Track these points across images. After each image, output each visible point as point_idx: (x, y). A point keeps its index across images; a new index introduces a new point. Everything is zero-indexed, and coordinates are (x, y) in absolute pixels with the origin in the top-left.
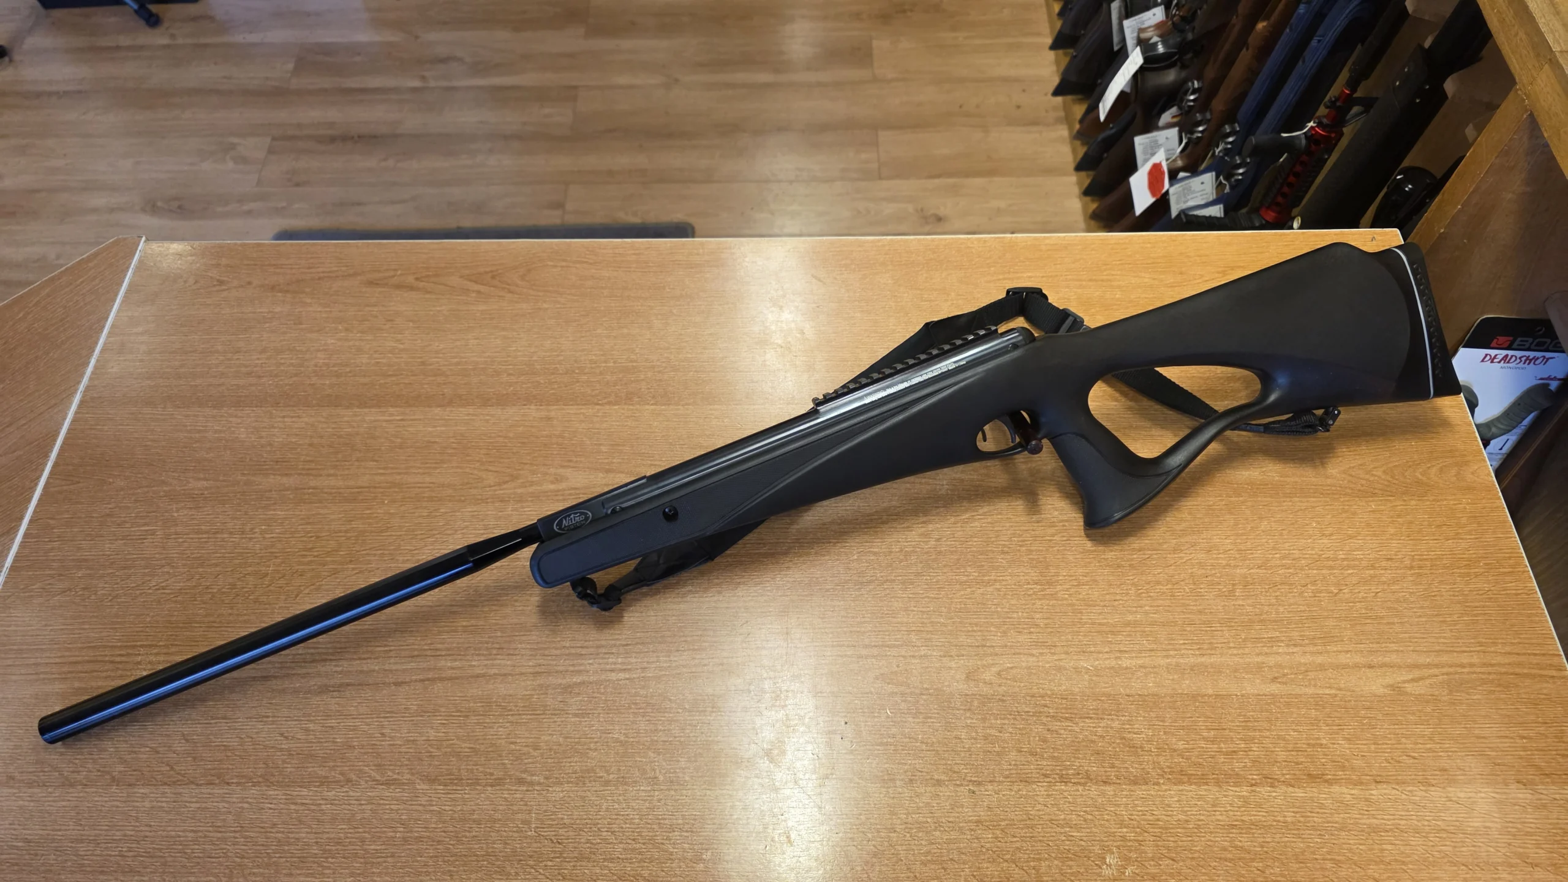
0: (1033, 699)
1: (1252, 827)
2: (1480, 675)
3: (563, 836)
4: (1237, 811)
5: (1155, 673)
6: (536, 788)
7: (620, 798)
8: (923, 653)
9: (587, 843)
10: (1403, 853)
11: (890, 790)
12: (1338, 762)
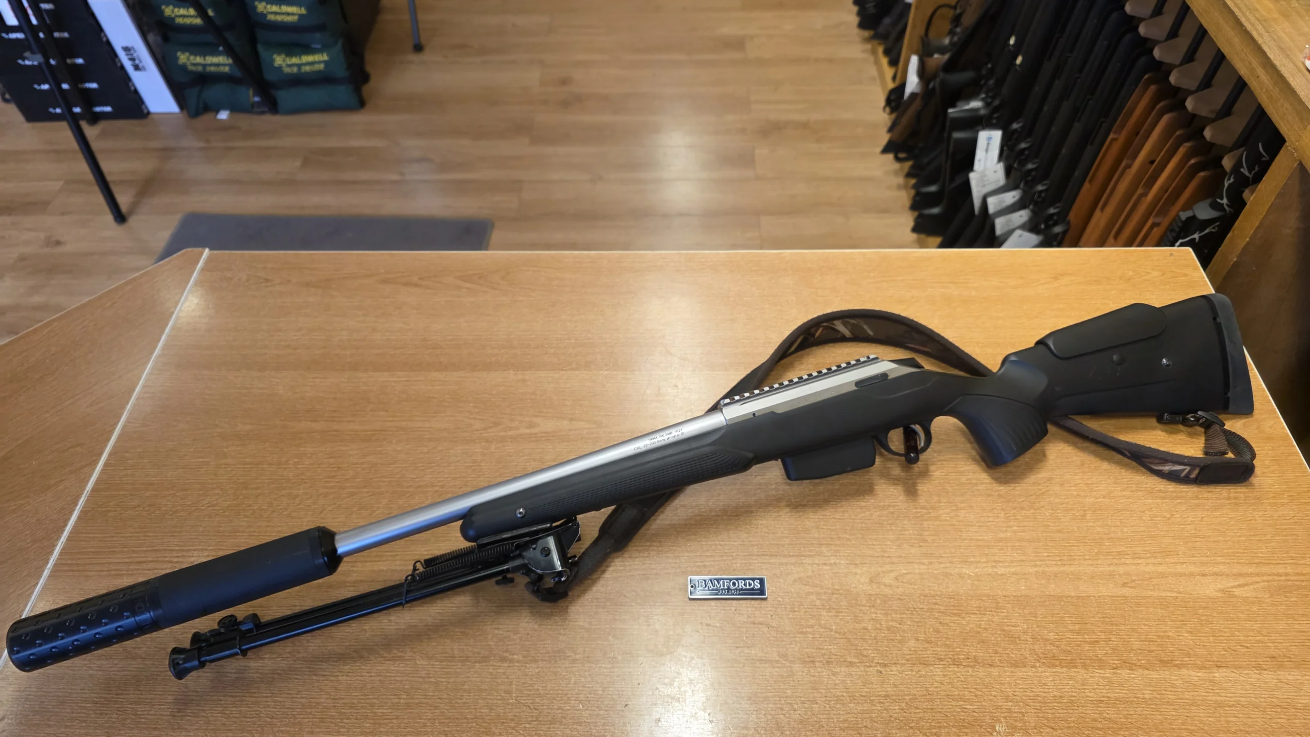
0: (926, 598)
1: (1117, 702)
2: (1295, 582)
3: (539, 703)
4: (1103, 689)
5: (1026, 578)
6: (517, 664)
7: (587, 674)
8: (832, 561)
9: (559, 709)
10: (1245, 724)
11: (811, 669)
12: (1184, 650)
